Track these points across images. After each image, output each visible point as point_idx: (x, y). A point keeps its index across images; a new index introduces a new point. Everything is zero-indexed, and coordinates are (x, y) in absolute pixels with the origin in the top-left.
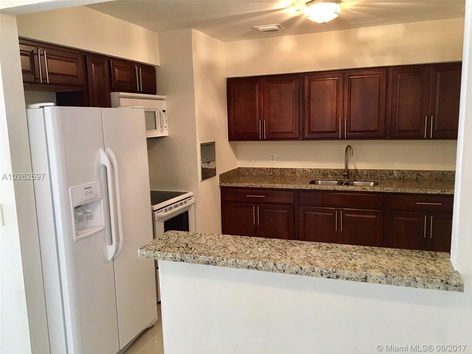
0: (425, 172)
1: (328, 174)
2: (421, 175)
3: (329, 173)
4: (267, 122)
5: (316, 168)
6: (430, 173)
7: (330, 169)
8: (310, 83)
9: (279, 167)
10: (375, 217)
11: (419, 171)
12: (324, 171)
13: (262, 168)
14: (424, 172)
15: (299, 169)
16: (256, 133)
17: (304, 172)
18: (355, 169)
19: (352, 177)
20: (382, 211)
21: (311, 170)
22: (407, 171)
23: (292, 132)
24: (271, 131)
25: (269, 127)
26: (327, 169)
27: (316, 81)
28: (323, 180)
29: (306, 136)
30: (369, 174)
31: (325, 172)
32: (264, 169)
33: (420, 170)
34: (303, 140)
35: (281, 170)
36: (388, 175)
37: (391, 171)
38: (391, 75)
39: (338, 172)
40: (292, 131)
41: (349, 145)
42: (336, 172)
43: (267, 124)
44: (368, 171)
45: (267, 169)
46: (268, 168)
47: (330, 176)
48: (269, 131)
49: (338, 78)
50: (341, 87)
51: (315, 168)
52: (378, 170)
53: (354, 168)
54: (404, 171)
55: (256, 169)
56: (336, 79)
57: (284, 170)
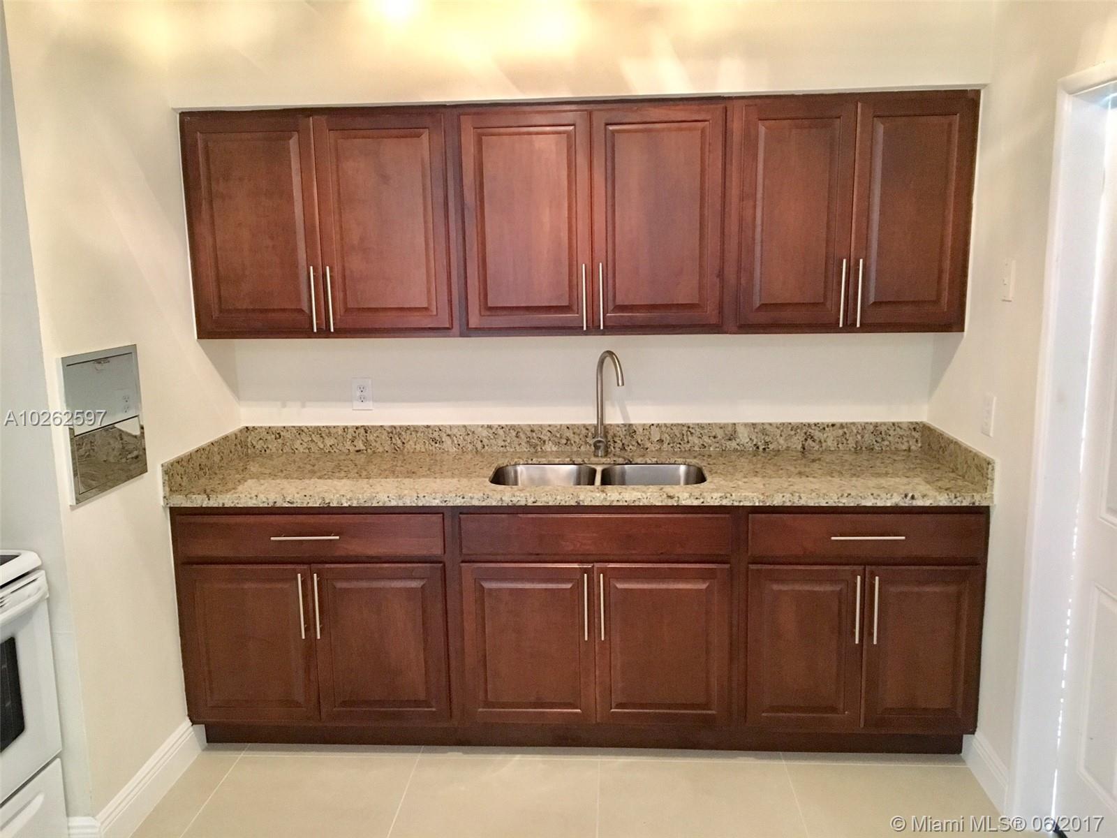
0: (826, 429)
1: (544, 442)
2: (815, 438)
3: (546, 438)
4: (335, 274)
5: (508, 423)
6: (841, 432)
7: (550, 426)
8: (479, 143)
9: (387, 423)
10: (703, 586)
11: (809, 425)
12: (532, 431)
13: (327, 427)
14: (824, 429)
15: (451, 427)
16: (301, 311)
17: (469, 439)
18: (625, 425)
19: (617, 449)
20: (727, 566)
21: (491, 431)
22: (778, 428)
23: (426, 309)
24: (350, 305)
25: (345, 291)
26: (541, 426)
27: (499, 134)
28: (530, 462)
29: (474, 322)
30: (666, 437)
31: (534, 434)
32: (335, 430)
33: (812, 421)
34: (462, 335)
35: (392, 433)
36: (723, 441)
37: (730, 426)
38: (736, 126)
39: (574, 433)
40: (425, 305)
41: (608, 352)
42: (568, 435)
43: (339, 280)
44: (664, 429)
45: (345, 429)
46: (347, 427)
47: (550, 447)
48: (345, 302)
49: (572, 128)
50: (582, 161)
51: (503, 423)
52: (693, 424)
53: (621, 421)
54: (767, 427)
55: (306, 430)
56: (564, 132)
57: (403, 433)
